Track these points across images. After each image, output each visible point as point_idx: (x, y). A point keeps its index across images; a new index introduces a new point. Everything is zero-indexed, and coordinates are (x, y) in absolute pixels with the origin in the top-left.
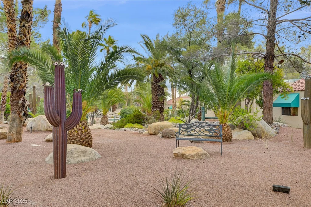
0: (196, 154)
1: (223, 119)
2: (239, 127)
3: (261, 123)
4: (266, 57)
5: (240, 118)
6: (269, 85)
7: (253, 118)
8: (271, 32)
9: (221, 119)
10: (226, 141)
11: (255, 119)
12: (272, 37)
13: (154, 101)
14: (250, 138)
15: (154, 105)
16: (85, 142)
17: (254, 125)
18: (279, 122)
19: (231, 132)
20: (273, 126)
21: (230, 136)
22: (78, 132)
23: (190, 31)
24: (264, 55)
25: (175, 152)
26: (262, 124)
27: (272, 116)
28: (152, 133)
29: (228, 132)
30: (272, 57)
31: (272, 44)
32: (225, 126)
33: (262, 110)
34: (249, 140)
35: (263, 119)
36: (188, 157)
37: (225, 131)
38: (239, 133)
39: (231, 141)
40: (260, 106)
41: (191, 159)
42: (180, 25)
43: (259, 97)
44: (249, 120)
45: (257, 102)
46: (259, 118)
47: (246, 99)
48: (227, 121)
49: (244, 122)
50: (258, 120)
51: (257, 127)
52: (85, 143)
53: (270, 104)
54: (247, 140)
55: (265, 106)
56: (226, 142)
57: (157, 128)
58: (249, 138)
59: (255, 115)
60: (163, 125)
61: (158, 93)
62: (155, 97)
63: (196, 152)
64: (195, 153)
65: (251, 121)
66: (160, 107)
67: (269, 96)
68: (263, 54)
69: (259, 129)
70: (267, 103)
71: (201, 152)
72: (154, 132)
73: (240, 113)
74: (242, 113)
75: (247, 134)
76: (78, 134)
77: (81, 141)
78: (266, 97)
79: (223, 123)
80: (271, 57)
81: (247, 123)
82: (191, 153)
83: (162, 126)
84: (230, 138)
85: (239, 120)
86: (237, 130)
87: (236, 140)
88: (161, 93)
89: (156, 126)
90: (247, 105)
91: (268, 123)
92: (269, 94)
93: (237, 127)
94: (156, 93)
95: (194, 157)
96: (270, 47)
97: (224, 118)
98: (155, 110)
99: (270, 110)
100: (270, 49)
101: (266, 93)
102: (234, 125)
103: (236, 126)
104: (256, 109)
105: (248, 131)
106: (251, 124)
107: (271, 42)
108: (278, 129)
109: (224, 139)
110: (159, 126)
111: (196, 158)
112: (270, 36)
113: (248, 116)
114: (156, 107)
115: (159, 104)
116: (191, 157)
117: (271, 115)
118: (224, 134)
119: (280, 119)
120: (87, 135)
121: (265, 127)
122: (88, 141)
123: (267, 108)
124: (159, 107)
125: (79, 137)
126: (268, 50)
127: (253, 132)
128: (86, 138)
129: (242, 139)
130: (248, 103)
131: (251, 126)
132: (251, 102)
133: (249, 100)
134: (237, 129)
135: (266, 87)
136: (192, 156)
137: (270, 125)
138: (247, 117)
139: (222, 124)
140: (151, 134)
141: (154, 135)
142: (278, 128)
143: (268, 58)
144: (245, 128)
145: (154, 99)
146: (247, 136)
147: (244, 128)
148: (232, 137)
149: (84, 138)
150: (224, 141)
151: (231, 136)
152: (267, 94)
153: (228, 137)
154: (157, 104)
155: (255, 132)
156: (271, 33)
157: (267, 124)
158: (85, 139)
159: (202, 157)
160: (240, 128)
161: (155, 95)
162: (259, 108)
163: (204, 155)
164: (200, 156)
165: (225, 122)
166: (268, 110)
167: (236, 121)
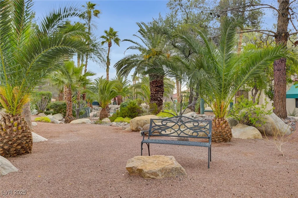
0: (161, 171)
1: (219, 112)
2: (243, 122)
3: (272, 117)
4: (277, 35)
5: (244, 111)
6: (282, 70)
7: (260, 111)
8: (283, 4)
9: (217, 112)
10: (223, 141)
11: (263, 113)
12: (285, 11)
13: (152, 93)
14: (257, 136)
15: (152, 97)
16: (16, 144)
17: (262, 119)
18: (294, 116)
19: (230, 130)
20: (286, 121)
21: (228, 135)
22: (6, 130)
23: (187, 13)
24: (275, 33)
25: (129, 165)
26: (273, 119)
27: (286, 108)
28: (134, 129)
29: (226, 129)
30: (285, 35)
31: (285, 19)
32: (222, 122)
33: (272, 102)
34: (255, 139)
35: (273, 111)
36: (148, 175)
37: (223, 128)
38: (242, 130)
39: (230, 141)
40: (270, 98)
41: (153, 178)
42: (176, 5)
43: (268, 87)
44: (255, 113)
45: (266, 93)
46: (269, 111)
47: (253, 90)
48: (225, 114)
49: (248, 116)
50: (267, 114)
51: (266, 122)
52: (17, 146)
53: (283, 94)
54: (252, 139)
55: (276, 97)
56: (223, 143)
57: (139, 123)
58: (255, 137)
59: (263, 107)
60: (146, 119)
61: (156, 84)
62: (153, 88)
63: (163, 167)
64: (160, 167)
65: (258, 115)
66: (159, 99)
67: (282, 84)
68: (273, 32)
69: (269, 125)
70: (278, 92)
71: (170, 167)
72: (136, 127)
73: (244, 104)
74: (247, 105)
75: (252, 132)
76: (6, 133)
77: (10, 143)
78: (277, 84)
79: (220, 117)
80: (283, 35)
81: (252, 117)
82: (154, 168)
83: (146, 121)
84: (229, 137)
85: (242, 113)
86: (240, 126)
87: (239, 140)
88: (159, 85)
89: (138, 121)
90: (254, 96)
91: (280, 116)
92: (281, 80)
93: (240, 122)
94: (154, 84)
95: (157, 175)
96: (283, 23)
97: (221, 111)
98: (153, 102)
99: (284, 101)
100: (283, 25)
101: (277, 80)
102: (236, 119)
103: (238, 122)
104: (265, 100)
105: (254, 128)
106: (258, 118)
107: (284, 17)
108: (294, 125)
109: (221, 138)
110: (142, 121)
111: (160, 177)
112: (283, 9)
113: (254, 108)
114: (155, 100)
115: (157, 96)
116: (152, 175)
117: (284, 107)
118: (220, 132)
119: (294, 112)
120: (19, 134)
121: (276, 122)
122: (21, 143)
123: (279, 99)
124: (157, 100)
125: (7, 137)
126: (280, 27)
127: (261, 128)
128: (19, 139)
129: (246, 138)
130: (256, 94)
131: (259, 121)
132: (259, 92)
133: (257, 91)
134: (240, 124)
135: (278, 73)
136: (155, 174)
137: (282, 119)
138: (252, 109)
139: (219, 119)
140: (133, 131)
141: (136, 131)
142: (294, 123)
143: (280, 37)
144: (251, 123)
145: (152, 91)
146: (252, 134)
147: (249, 124)
148: (231, 136)
149: (15, 139)
150: (221, 142)
151: (231, 134)
152: (279, 81)
153: (225, 136)
154: (155, 96)
155: (263, 129)
156: (283, 6)
157: (279, 119)
158: (17, 140)
159: (172, 174)
160: (244, 124)
161: (153, 86)
162: (268, 100)
163: (175, 171)
164: (168, 172)
165: (222, 115)
166: (280, 101)
167: (239, 115)
